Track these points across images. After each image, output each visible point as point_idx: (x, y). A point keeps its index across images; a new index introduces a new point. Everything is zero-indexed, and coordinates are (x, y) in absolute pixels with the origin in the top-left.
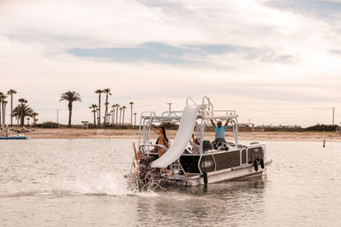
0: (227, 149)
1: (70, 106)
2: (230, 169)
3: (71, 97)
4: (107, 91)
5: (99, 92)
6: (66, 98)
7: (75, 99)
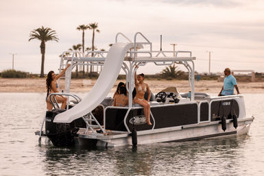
0: (177, 101)
1: (43, 47)
2: (179, 127)
3: (43, 35)
4: (94, 26)
5: (83, 27)
6: (36, 36)
7: (50, 38)
